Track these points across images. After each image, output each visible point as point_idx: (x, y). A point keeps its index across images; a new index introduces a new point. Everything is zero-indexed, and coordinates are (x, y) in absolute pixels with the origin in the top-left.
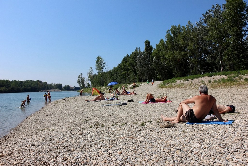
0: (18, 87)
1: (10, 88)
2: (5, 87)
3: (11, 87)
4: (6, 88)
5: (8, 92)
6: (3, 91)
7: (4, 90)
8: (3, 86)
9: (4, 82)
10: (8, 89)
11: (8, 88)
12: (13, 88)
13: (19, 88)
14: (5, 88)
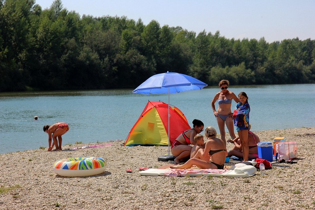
0: (294, 63)
1: (262, 69)
2: (243, 63)
3: (266, 64)
4: (247, 68)
5: (254, 81)
6: (236, 77)
7: (241, 75)
8: (237, 63)
9: (243, 48)
10: (253, 73)
11: (253, 68)
12: (271, 70)
13: (298, 66)
14: (244, 67)
